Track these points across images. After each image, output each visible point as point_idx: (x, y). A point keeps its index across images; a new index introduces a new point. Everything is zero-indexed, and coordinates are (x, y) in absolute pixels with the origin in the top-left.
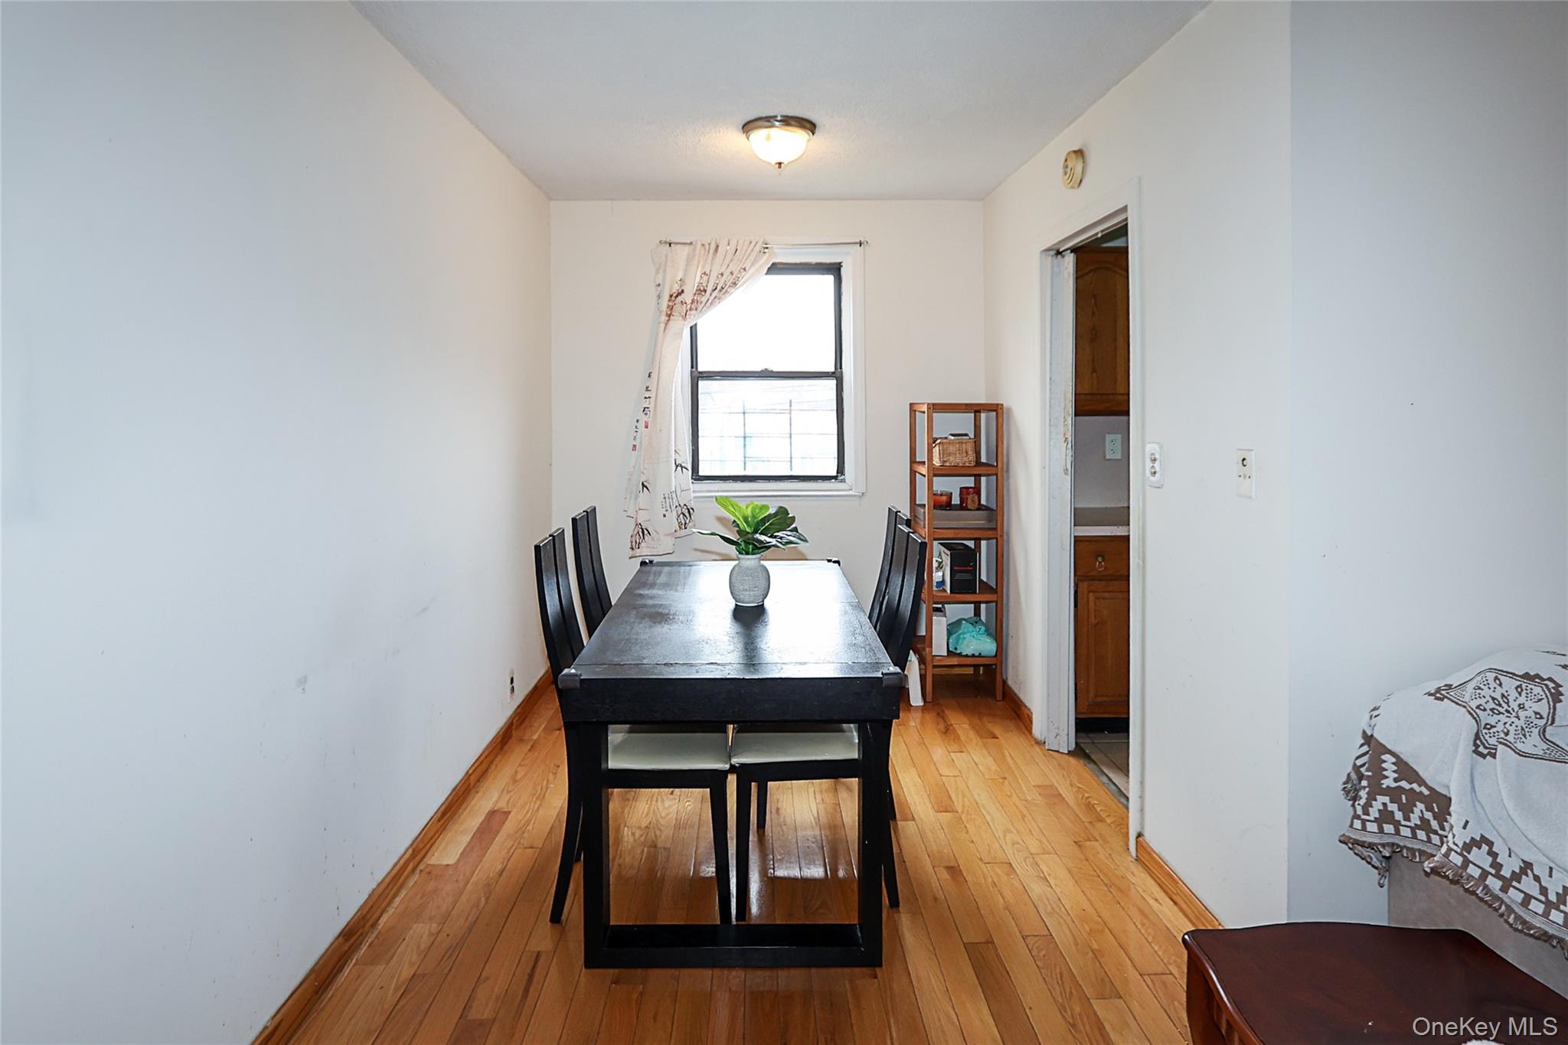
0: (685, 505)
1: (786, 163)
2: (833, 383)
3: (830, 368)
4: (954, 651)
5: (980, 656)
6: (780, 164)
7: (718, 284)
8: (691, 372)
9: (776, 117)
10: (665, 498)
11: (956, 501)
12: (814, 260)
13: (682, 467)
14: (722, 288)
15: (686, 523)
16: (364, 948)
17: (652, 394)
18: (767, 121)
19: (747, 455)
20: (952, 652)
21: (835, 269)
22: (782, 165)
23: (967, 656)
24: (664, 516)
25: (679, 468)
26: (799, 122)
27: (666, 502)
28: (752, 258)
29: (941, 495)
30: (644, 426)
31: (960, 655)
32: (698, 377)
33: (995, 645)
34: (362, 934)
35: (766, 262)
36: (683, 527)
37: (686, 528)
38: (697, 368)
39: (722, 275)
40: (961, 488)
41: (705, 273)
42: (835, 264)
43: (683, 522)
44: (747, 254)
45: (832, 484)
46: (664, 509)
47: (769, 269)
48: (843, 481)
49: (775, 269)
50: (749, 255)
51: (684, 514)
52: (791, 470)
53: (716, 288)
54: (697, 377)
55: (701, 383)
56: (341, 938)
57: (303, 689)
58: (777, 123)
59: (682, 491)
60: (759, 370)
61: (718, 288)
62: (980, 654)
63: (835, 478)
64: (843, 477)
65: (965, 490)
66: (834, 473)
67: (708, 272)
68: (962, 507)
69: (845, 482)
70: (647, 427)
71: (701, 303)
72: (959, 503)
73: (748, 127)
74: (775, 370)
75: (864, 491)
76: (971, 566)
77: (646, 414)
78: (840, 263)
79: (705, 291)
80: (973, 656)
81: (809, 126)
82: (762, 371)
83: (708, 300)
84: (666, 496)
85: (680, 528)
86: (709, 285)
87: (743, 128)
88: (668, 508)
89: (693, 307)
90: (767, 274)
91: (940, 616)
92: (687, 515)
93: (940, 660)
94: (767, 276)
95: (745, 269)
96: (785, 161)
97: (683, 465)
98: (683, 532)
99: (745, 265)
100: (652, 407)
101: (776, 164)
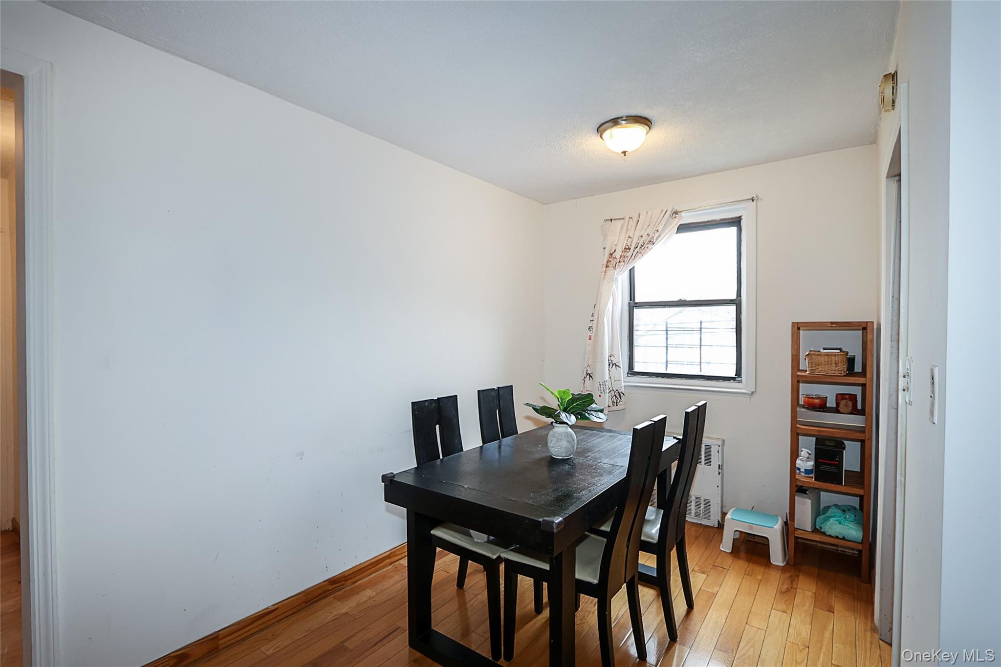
0: (617, 390)
1: (629, 152)
2: (733, 308)
3: (733, 296)
4: (819, 529)
5: (844, 539)
6: (624, 153)
7: (639, 243)
8: (629, 303)
9: (622, 117)
10: (600, 385)
11: (831, 403)
12: (718, 217)
13: (616, 366)
14: (642, 246)
15: (617, 402)
16: (342, 591)
17: (595, 318)
18: (615, 122)
19: (668, 360)
20: (817, 529)
21: (736, 222)
22: (627, 153)
23: (830, 536)
24: (600, 396)
25: (614, 366)
26: (635, 120)
27: (601, 387)
28: (663, 222)
29: (816, 398)
30: (588, 339)
31: (824, 533)
32: (633, 307)
33: (862, 533)
34: (344, 584)
35: (676, 223)
36: (615, 405)
37: (617, 405)
38: (634, 300)
39: (642, 237)
40: (837, 394)
41: (629, 237)
42: (737, 218)
43: (615, 401)
44: (659, 220)
45: (731, 384)
46: (600, 392)
47: (678, 228)
48: (740, 382)
49: (683, 228)
50: (661, 221)
51: (616, 396)
52: (701, 371)
53: (637, 247)
54: (633, 305)
55: (636, 311)
56: (326, 582)
57: (301, 458)
58: (624, 122)
59: (615, 381)
60: (676, 300)
61: (639, 246)
62: (844, 537)
63: (733, 379)
64: (740, 379)
65: (839, 396)
66: (733, 375)
67: (631, 236)
68: (836, 410)
69: (741, 382)
70: (590, 339)
71: (627, 257)
72: (835, 406)
73: (600, 129)
74: (688, 299)
75: (754, 390)
76: (837, 461)
77: (590, 331)
78: (741, 216)
79: (630, 249)
80: (837, 537)
81: (644, 121)
82: (678, 301)
83: (633, 254)
84: (601, 383)
85: (613, 405)
86: (632, 245)
87: (597, 131)
88: (602, 391)
89: (621, 260)
90: (677, 233)
91: (805, 498)
92: (618, 397)
93: (802, 534)
94: (677, 235)
95: (657, 231)
96: (629, 149)
97: (617, 364)
98: (615, 408)
99: (658, 228)
100: (594, 327)
101: (622, 153)
